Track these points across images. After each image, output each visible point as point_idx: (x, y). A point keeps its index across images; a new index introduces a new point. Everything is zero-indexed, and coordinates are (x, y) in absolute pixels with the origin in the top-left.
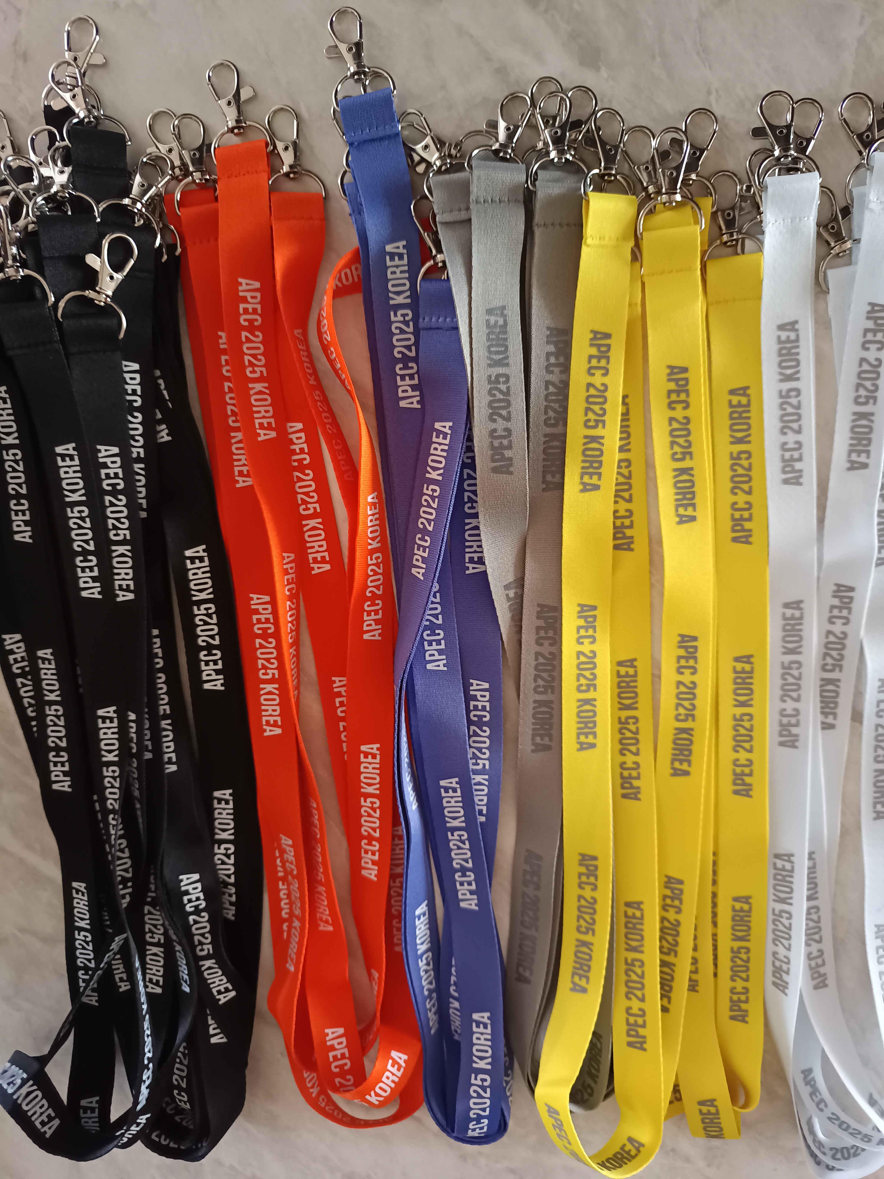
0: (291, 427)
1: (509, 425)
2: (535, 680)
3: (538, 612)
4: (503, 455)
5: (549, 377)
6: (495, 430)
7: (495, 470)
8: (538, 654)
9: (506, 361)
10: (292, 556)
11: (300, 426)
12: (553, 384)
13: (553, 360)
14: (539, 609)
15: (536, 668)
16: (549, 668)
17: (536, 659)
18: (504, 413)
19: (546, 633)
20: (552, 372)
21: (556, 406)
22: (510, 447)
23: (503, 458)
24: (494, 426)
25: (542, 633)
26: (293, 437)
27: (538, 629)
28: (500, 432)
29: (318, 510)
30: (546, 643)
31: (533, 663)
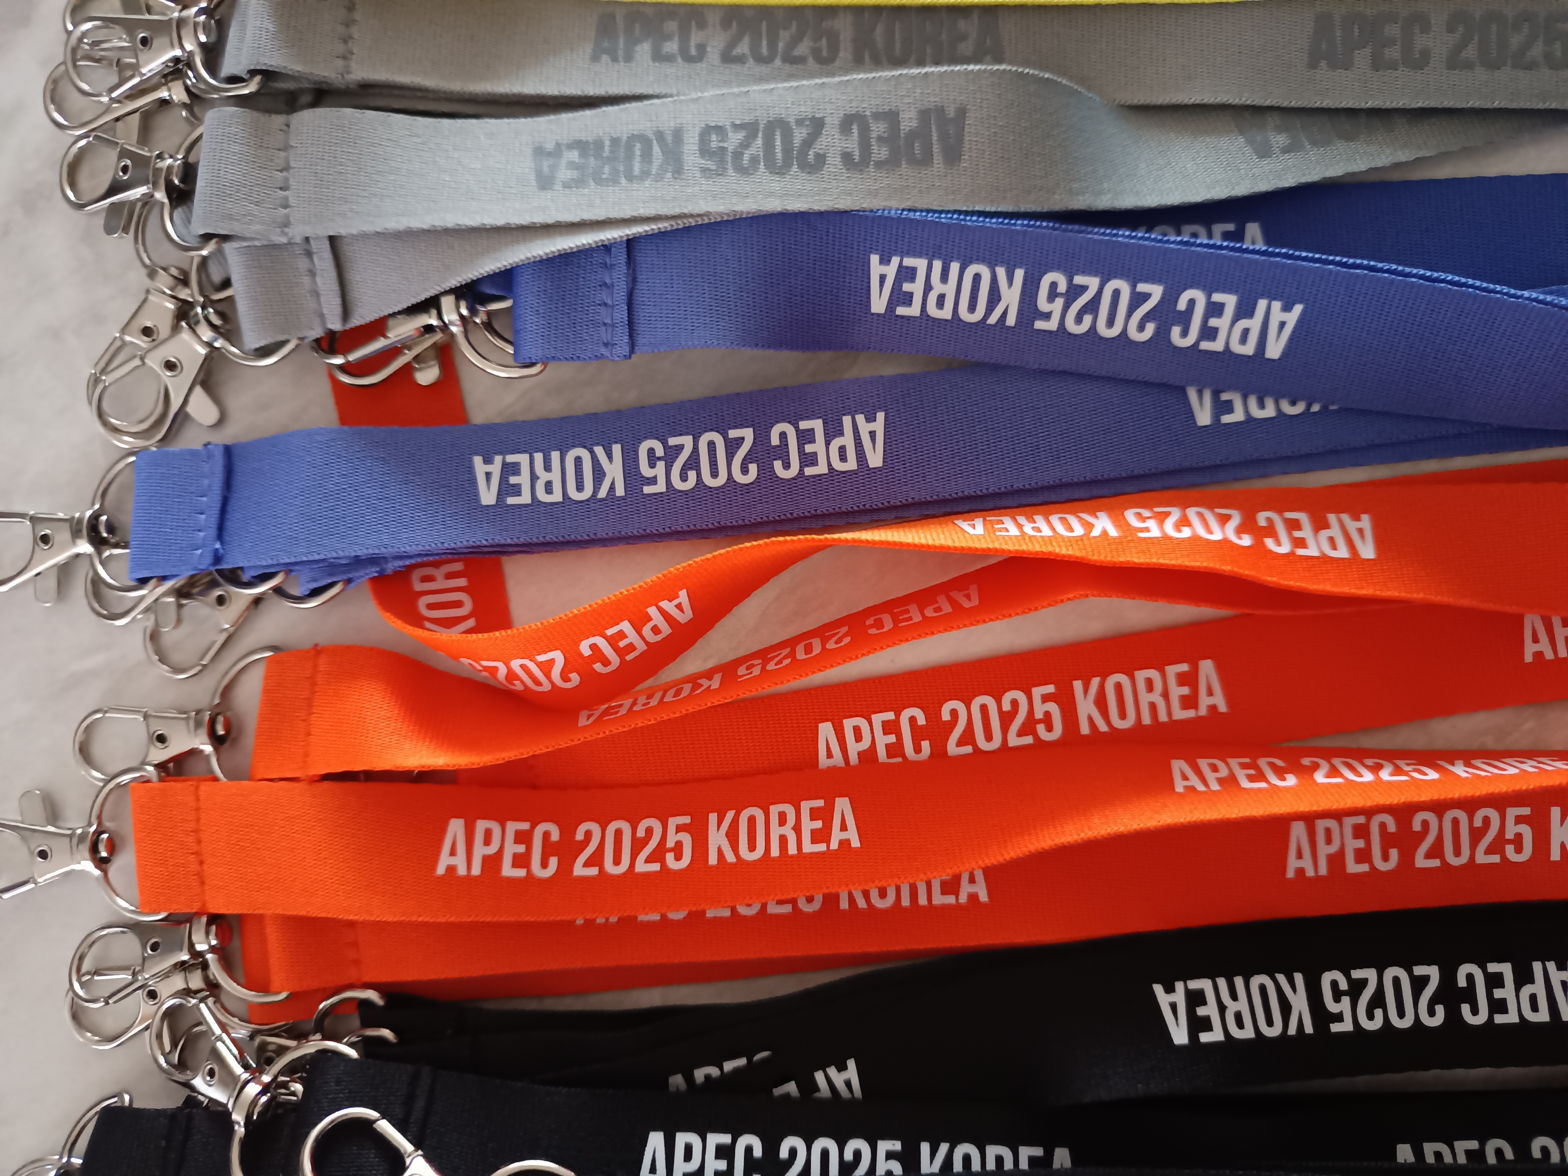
0: (829, 755)
1: (833, 121)
2: (1530, 66)
3: (1333, 66)
4: (912, 136)
5: (713, 54)
6: (847, 157)
7: (953, 155)
8: (1454, 62)
9: (669, 139)
10: (1178, 766)
11: (826, 730)
12: (731, 45)
13: (671, 47)
14: (1323, 64)
15: (1493, 65)
16: (1494, 27)
17: (1468, 65)
18: (799, 135)
19: (1391, 42)
20: (702, 48)
21: (784, 36)
22: (892, 117)
23: (921, 133)
24: (834, 161)
25: (1393, 53)
26: (854, 749)
27: (1378, 64)
28: (852, 144)
29: (1050, 689)
30: (1421, 41)
31: (1481, 74)
